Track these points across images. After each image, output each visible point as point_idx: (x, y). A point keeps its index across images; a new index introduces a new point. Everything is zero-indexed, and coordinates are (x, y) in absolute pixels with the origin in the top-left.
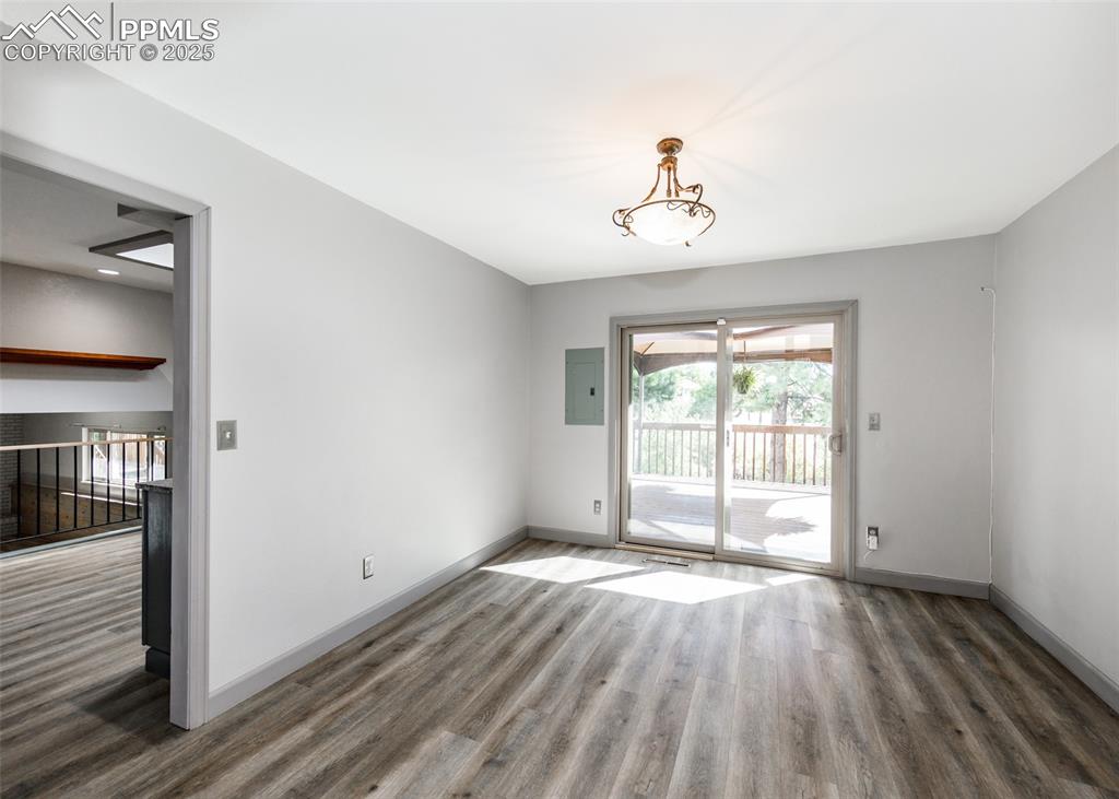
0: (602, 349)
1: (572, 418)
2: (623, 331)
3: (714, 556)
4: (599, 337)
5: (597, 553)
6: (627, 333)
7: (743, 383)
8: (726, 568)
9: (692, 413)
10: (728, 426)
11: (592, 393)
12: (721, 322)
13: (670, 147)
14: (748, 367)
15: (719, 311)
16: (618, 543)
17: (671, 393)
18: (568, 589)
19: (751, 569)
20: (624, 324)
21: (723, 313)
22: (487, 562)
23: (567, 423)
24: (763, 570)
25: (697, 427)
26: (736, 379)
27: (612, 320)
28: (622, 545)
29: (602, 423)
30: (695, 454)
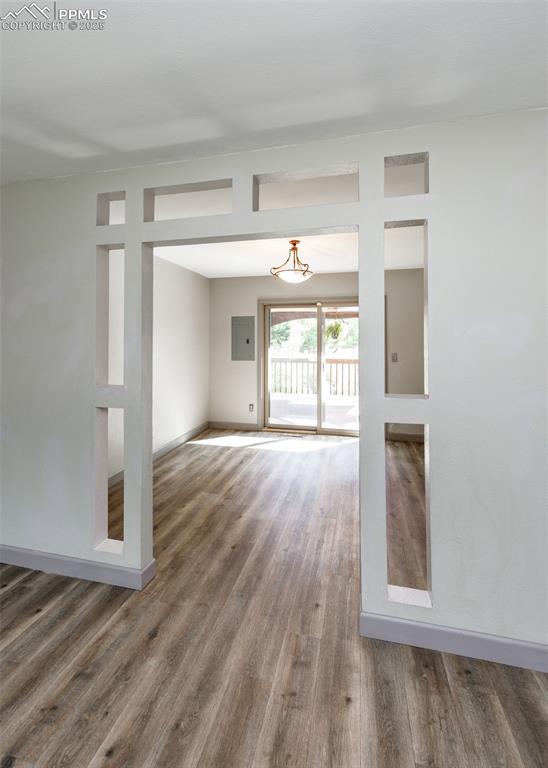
0: (253, 317)
1: (235, 357)
2: (265, 306)
3: (316, 432)
4: (251, 310)
5: (251, 433)
6: (267, 308)
7: (335, 332)
8: (323, 437)
9: (302, 350)
10: (323, 360)
11: (248, 342)
12: (319, 304)
13: (294, 243)
14: (339, 321)
15: (316, 298)
16: (263, 427)
17: (288, 335)
18: (240, 449)
19: (336, 437)
20: (266, 303)
21: (320, 299)
22: (189, 440)
23: (233, 359)
24: (341, 437)
25: (307, 361)
26: (331, 329)
27: (259, 300)
28: (266, 429)
29: (253, 360)
30: (306, 381)
